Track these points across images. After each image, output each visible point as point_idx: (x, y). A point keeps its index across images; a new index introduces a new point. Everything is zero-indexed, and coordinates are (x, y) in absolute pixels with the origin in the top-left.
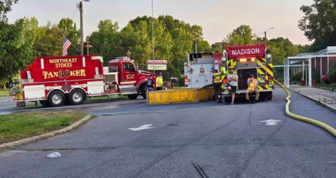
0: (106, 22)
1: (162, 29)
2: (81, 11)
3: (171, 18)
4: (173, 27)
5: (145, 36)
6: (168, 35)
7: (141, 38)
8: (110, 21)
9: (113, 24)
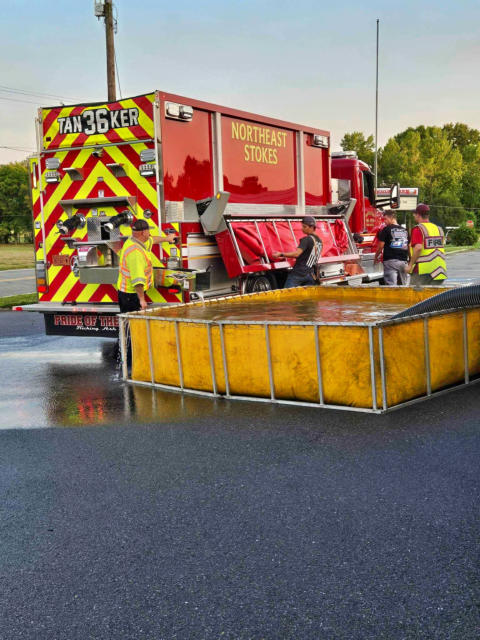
0: (353, 137)
1: (446, 145)
2: (109, 27)
3: (466, 127)
4: (468, 143)
5: (417, 156)
6: (457, 153)
7: (409, 160)
8: (360, 134)
9: (366, 139)
